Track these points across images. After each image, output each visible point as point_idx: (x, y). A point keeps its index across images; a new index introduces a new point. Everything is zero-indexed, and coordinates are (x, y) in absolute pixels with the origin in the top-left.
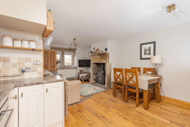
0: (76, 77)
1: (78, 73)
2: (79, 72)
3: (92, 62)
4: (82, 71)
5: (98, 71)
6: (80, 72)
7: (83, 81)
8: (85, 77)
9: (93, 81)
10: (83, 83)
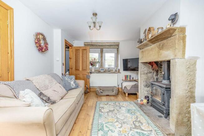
0: (118, 86)
1: (122, 80)
2: (124, 79)
3: (140, 61)
4: (129, 77)
5: (157, 79)
6: (125, 77)
7: (127, 94)
8: (131, 89)
9: (142, 100)
10: (127, 98)
